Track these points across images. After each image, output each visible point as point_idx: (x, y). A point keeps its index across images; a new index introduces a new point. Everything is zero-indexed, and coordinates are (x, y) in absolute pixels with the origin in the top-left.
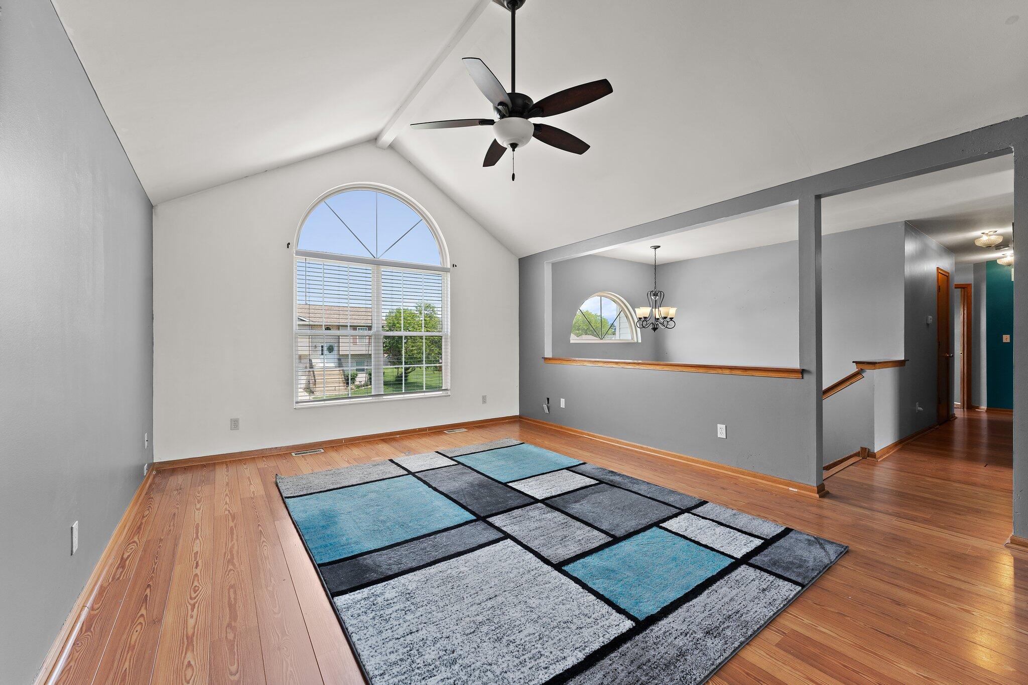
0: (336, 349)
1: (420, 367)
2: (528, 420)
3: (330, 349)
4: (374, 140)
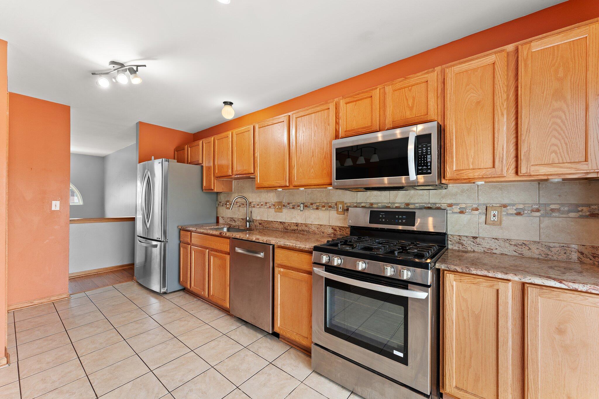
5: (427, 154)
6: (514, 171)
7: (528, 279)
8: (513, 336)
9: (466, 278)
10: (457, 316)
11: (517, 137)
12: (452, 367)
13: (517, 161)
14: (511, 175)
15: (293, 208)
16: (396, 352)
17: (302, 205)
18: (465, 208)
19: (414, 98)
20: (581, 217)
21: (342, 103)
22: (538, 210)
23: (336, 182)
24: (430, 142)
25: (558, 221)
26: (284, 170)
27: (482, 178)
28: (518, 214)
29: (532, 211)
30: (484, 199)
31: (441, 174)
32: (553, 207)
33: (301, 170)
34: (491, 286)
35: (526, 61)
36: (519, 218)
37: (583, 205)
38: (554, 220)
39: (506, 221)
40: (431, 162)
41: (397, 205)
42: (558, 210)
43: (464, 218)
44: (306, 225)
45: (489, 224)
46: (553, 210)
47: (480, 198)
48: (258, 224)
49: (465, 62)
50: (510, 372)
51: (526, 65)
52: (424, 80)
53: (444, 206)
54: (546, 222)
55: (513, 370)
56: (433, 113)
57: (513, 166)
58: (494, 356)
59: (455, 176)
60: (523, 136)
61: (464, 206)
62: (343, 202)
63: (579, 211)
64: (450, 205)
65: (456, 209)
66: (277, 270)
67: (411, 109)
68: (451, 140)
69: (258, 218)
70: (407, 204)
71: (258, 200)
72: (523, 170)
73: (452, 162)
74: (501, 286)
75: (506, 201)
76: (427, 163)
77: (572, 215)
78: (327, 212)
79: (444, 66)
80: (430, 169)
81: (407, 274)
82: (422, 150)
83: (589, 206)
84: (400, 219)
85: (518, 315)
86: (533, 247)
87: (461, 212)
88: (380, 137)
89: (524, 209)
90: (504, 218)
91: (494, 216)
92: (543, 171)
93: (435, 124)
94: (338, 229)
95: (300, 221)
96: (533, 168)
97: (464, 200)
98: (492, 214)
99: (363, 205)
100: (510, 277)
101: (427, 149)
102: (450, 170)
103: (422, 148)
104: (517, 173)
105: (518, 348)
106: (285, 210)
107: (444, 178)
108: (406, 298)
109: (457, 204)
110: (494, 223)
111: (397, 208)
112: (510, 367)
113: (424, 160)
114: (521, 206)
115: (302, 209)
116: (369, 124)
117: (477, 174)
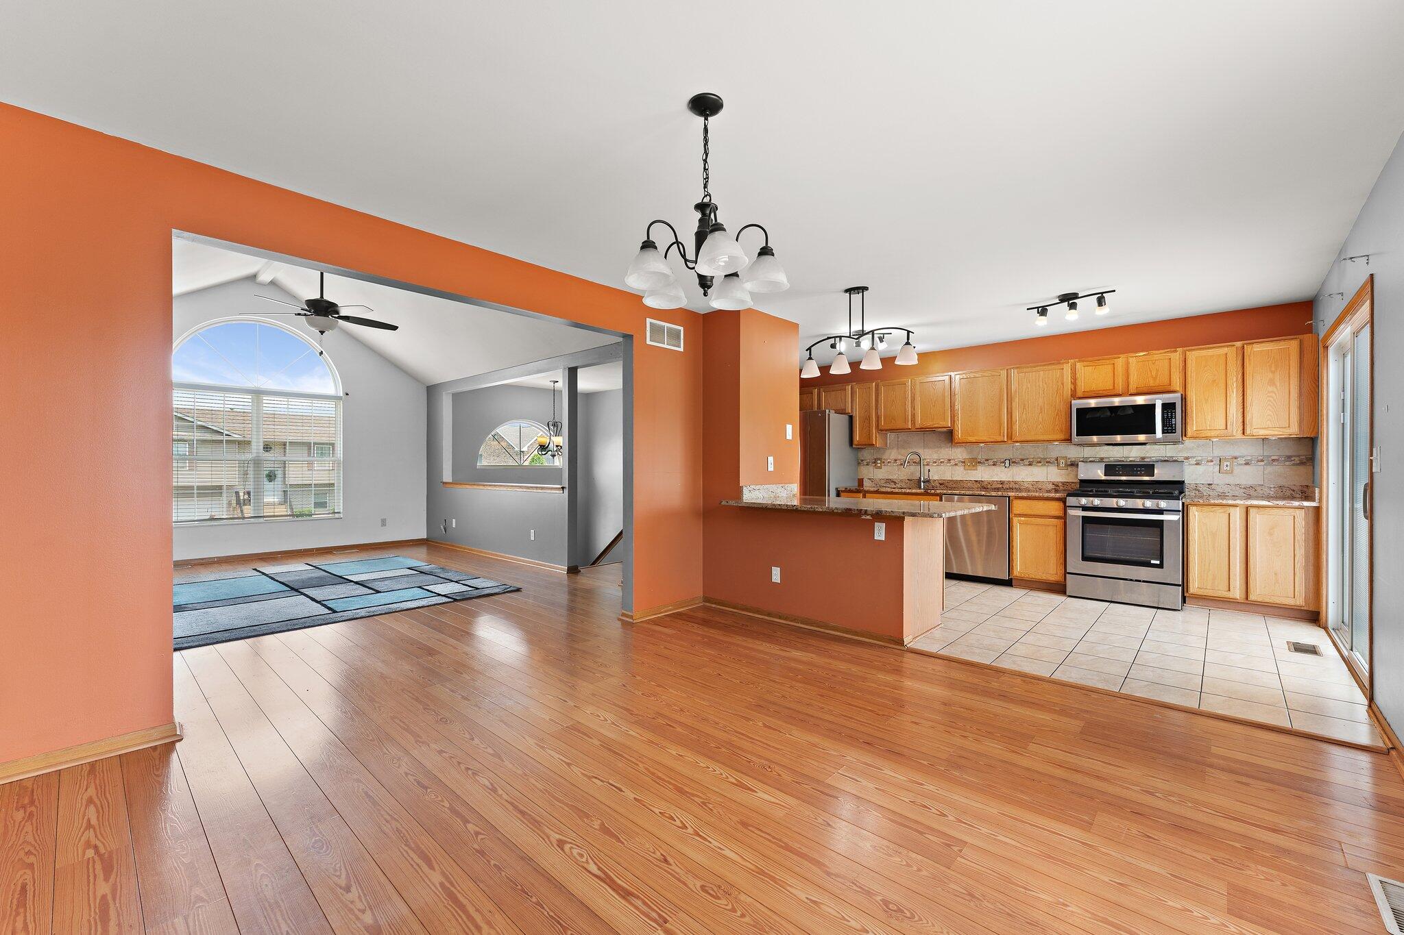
0: (279, 474)
1: (310, 490)
2: (433, 542)
3: (271, 476)
4: (253, 277)
5: (1172, 418)
6: (1242, 432)
7: (1249, 502)
8: (1240, 544)
9: (1205, 508)
10: (1199, 537)
11: (1244, 408)
12: (1195, 574)
13: (1244, 425)
14: (1239, 435)
15: (994, 465)
16: (1153, 562)
17: (1007, 462)
18: (1201, 460)
19: (1157, 370)
20: (1294, 465)
21: (1078, 365)
22: (1262, 461)
23: (1075, 438)
24: (1175, 409)
25: (1278, 468)
26: (1000, 424)
27: (1218, 436)
28: (1247, 464)
29: (1258, 461)
30: (1218, 452)
31: (1184, 433)
32: (1273, 458)
33: (1024, 425)
34: (1224, 512)
35: (1249, 356)
36: (1247, 467)
37: (1295, 456)
38: (1274, 467)
39: (1237, 470)
40: (1175, 424)
41: (1131, 459)
42: (1278, 460)
43: (1200, 468)
44: (1016, 483)
45: (1223, 473)
46: (1273, 460)
47: (1214, 451)
48: (938, 485)
49: (1203, 349)
50: (1238, 567)
51: (1250, 360)
52: (1167, 357)
53: (1180, 459)
54: (1269, 469)
55: (1240, 567)
56: (1177, 384)
57: (1241, 428)
58: (1227, 559)
59: (1195, 435)
60: (1248, 408)
61: (1200, 458)
62: (1066, 457)
63: (1292, 461)
64: (1187, 458)
65: (1193, 461)
66: (1015, 520)
67: (1155, 379)
68: (1192, 407)
69: (936, 478)
70: (1143, 458)
71: (935, 456)
72: (1248, 431)
73: (1193, 424)
74: (1232, 510)
75: (1237, 454)
76: (1172, 425)
77: (1287, 463)
78: (1044, 468)
79: (1185, 349)
80: (1175, 430)
81: (1163, 504)
82: (1168, 414)
83: (1299, 456)
84: (1139, 471)
85: (1244, 529)
86: (1258, 489)
87: (1197, 464)
88: (1117, 401)
89: (1251, 460)
90: (1235, 468)
91: (1227, 466)
92: (1262, 432)
93: (1179, 395)
94: (1060, 484)
95: (1004, 478)
96: (1255, 431)
97: (1200, 453)
98: (1225, 464)
99: (1091, 459)
100: (1238, 502)
101: (1172, 414)
102: (1191, 430)
103: (1168, 412)
104: (1244, 433)
105: (1244, 551)
106: (980, 468)
107: (1185, 436)
108: (1162, 522)
109: (1194, 457)
110: (1226, 472)
111: (1131, 461)
112: (1238, 564)
113: (1169, 423)
114: (1249, 458)
115: (1007, 465)
116: (1111, 388)
117: (1213, 433)
